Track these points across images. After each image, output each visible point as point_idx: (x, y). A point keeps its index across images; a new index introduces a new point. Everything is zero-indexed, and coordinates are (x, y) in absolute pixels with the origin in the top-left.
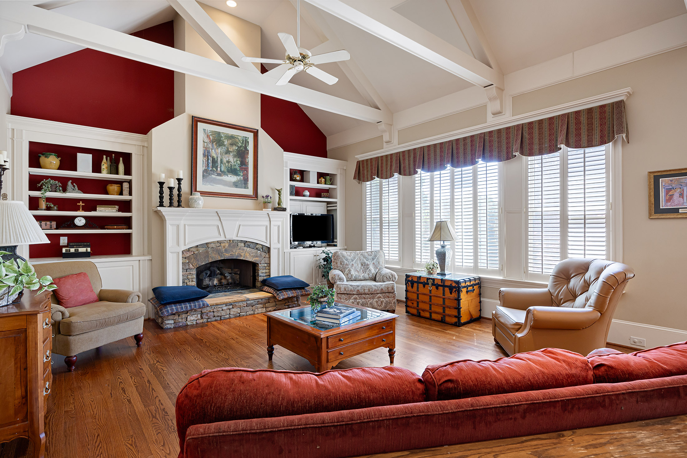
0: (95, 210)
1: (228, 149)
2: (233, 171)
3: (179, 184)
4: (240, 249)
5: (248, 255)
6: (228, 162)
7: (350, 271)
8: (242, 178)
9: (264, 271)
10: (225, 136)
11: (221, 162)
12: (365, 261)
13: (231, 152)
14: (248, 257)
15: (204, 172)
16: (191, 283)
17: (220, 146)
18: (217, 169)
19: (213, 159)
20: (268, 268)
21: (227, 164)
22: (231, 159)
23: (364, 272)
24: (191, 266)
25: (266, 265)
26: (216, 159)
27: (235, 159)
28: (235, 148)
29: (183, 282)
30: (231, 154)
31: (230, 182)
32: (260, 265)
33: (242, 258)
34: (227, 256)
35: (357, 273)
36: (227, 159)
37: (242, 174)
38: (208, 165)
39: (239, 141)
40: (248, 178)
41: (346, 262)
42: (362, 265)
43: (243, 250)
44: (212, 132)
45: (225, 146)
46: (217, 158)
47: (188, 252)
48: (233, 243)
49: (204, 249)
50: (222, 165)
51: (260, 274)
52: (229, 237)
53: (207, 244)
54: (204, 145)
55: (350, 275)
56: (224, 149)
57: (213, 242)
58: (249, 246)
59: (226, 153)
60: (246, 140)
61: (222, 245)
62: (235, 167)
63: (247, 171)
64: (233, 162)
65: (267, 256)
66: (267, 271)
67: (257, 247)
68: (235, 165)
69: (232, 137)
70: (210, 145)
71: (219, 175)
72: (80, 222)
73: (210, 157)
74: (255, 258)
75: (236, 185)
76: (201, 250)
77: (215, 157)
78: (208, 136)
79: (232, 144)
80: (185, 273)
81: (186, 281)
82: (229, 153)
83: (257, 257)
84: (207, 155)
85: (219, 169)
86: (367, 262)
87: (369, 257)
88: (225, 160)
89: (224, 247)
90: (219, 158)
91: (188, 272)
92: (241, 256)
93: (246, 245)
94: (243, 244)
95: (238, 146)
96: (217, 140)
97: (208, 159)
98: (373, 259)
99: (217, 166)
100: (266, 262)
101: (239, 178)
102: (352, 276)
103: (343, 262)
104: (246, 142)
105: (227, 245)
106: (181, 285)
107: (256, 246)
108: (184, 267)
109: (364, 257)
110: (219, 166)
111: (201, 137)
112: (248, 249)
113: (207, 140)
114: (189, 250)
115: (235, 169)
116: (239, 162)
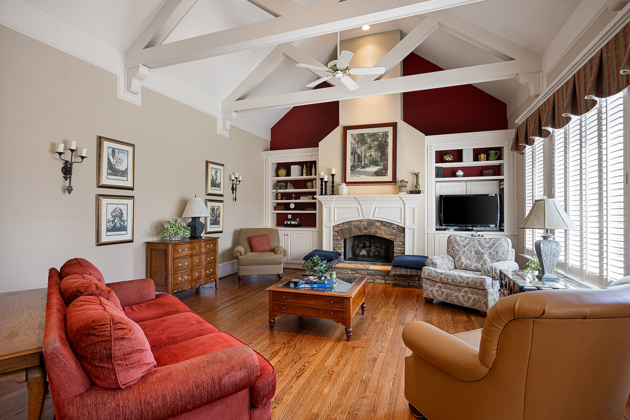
0: (299, 199)
1: (370, 145)
2: (374, 163)
3: (333, 178)
4: (376, 227)
5: (383, 233)
6: (370, 156)
7: (460, 258)
8: (382, 167)
9: (399, 249)
10: (368, 135)
11: (365, 157)
12: (480, 249)
13: (373, 147)
14: (384, 234)
15: (351, 167)
16: (338, 250)
17: (364, 144)
18: (361, 163)
19: (359, 155)
20: (403, 246)
21: (369, 158)
22: (373, 154)
23: (478, 261)
24: (339, 238)
25: (401, 243)
26: (361, 156)
27: (376, 153)
28: (376, 143)
29: (334, 249)
30: (373, 149)
31: (372, 172)
32: (395, 243)
33: (378, 235)
34: (365, 232)
35: (468, 262)
36: (370, 154)
37: (382, 164)
38: (355, 161)
39: (380, 136)
40: (387, 167)
41: (457, 247)
42: (476, 253)
43: (380, 228)
44: (358, 134)
45: (367, 143)
46: (362, 154)
47: (337, 228)
48: (371, 223)
49: (348, 225)
50: (365, 159)
51: (395, 251)
52: (366, 217)
53: (350, 222)
54: (351, 146)
55: (459, 263)
56: (367, 146)
57: (355, 221)
58: (384, 226)
59: (369, 149)
60: (386, 134)
61: (362, 223)
62: (376, 159)
63: (387, 161)
64: (374, 155)
65: (402, 235)
66: (402, 249)
67: (393, 226)
68: (377, 158)
69: (374, 134)
70: (356, 146)
71: (363, 167)
72: (292, 206)
73: (356, 155)
74: (390, 236)
75: (377, 174)
76: (346, 226)
77: (360, 154)
78: (355, 139)
79: (373, 141)
80: (335, 242)
81: (335, 248)
82: (371, 149)
83: (391, 235)
84: (354, 153)
85: (363, 163)
86: (481, 250)
87: (486, 245)
88: (368, 155)
89: (363, 225)
90: (363, 154)
91: (337, 242)
92: (378, 233)
93: (382, 225)
94: (379, 224)
95: (379, 141)
96: (362, 140)
97: (355, 157)
98: (490, 248)
99: (362, 160)
100: (401, 240)
101: (379, 167)
102: (462, 263)
103: (454, 247)
104: (386, 135)
105: (366, 224)
106: (332, 250)
107: (391, 226)
108: (334, 238)
109: (480, 245)
110: (363, 161)
111: (349, 140)
112: (384, 228)
113: (354, 142)
114: (338, 226)
115: (377, 161)
116: (379, 154)
